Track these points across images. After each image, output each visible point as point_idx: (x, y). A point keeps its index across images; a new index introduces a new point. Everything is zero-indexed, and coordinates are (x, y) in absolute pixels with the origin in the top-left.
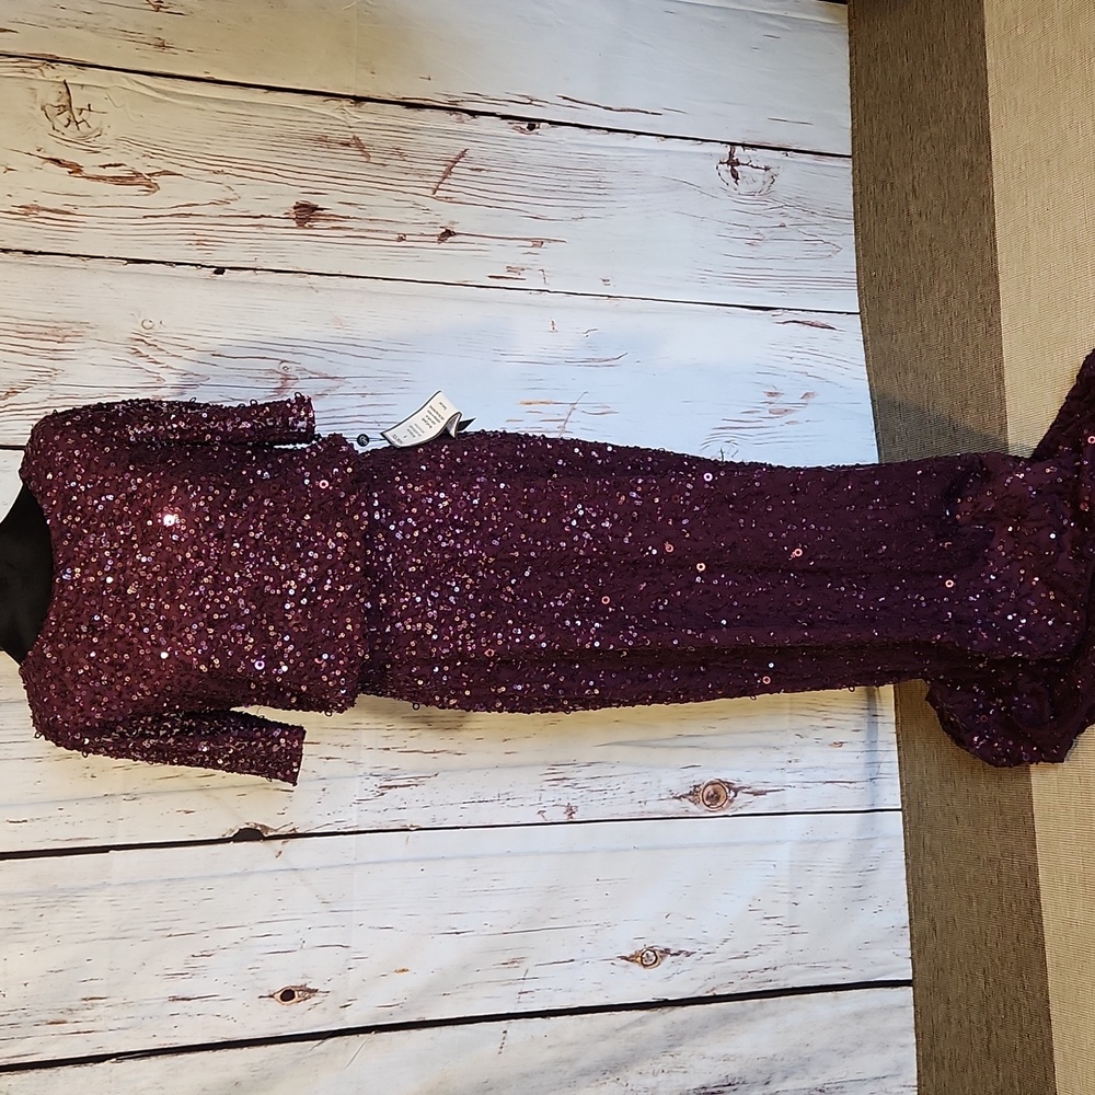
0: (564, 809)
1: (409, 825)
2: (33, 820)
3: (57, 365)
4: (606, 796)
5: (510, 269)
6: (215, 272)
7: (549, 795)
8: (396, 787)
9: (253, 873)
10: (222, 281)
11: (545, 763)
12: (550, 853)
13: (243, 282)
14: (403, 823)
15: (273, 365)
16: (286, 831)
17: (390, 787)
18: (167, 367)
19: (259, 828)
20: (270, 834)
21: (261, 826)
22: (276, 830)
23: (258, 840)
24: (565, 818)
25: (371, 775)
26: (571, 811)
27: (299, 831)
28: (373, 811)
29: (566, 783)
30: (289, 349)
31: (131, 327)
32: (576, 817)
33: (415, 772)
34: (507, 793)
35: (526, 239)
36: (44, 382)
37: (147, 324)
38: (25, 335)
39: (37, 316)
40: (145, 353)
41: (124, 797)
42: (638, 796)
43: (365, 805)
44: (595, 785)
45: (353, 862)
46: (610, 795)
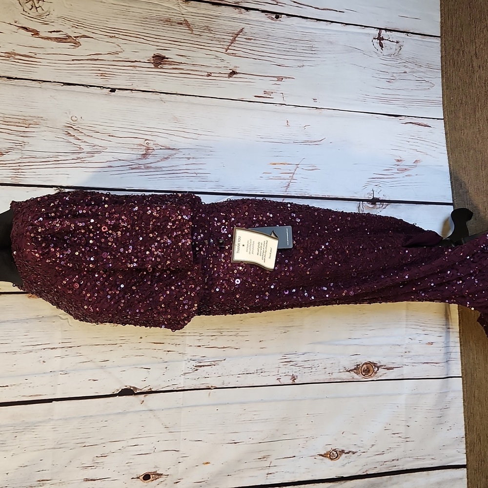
0: (290, 377)
1: (210, 386)
2: (11, 386)
3: (25, 139)
4: (312, 370)
5: (265, 92)
6: (111, 91)
7: (283, 370)
8: (204, 366)
9: (128, 412)
10: (114, 96)
11: (281, 353)
12: (283, 400)
13: (125, 97)
14: (208, 385)
15: (141, 142)
16: (146, 390)
17: (201, 366)
18: (84, 142)
19: (132, 388)
20: (138, 391)
21: (133, 387)
22: (141, 390)
23: (132, 395)
24: (291, 382)
25: (191, 360)
26: (294, 378)
27: (153, 390)
28: (192, 379)
29: (292, 363)
30: (150, 133)
31: (65, 120)
32: (297, 381)
33: (214, 358)
34: (261, 369)
35: (274, 77)
36: (18, 149)
37: (74, 118)
38: (7, 123)
39: (14, 113)
40: (73, 134)
41: (61, 372)
42: (328, 371)
43: (187, 376)
44: (306, 365)
45: (181, 406)
46: (314, 370)
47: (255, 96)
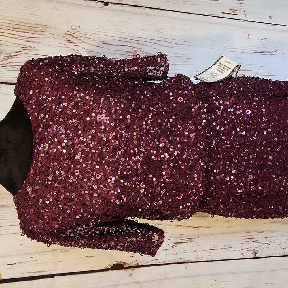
0: (252, 252)
1: (187, 260)
2: (19, 263)
3: (32, 44)
4: (270, 246)
5: (231, 10)
6: (104, 5)
7: (246, 246)
8: (181, 243)
9: (119, 284)
10: (108, 9)
11: (244, 231)
12: (247, 272)
13: (117, 10)
14: (184, 259)
15: (130, 49)
16: (134, 264)
17: (179, 243)
18: (82, 48)
19: (122, 264)
20: (127, 266)
21: (123, 262)
22: (129, 264)
23: (122, 269)
24: (252, 256)
25: (171, 238)
26: (255, 253)
27: (140, 264)
28: (172, 254)
29: (253, 240)
30: (137, 42)
31: (66, 28)
32: (258, 256)
33: (189, 236)
34: (228, 245)
36: (25, 53)
37: (73, 27)
38: (16, 29)
39: (22, 21)
40: (72, 41)
41: (61, 251)
42: (283, 246)
43: (168, 252)
44: (265, 241)
45: (163, 278)
46: (271, 245)
47: (223, 13)
